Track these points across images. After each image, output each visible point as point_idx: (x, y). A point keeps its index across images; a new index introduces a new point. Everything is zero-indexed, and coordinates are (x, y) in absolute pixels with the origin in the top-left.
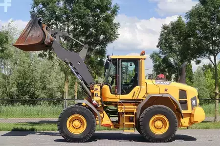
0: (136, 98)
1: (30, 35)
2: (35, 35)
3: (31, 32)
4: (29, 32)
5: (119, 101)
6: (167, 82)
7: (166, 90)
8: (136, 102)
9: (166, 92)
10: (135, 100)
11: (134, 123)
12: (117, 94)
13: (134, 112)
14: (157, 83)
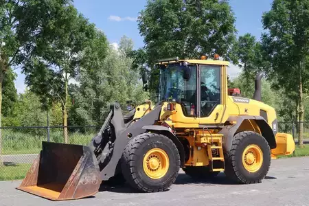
0: (219, 122)
1: (81, 181)
4: (80, 177)
5: (197, 126)
6: (246, 100)
7: (246, 111)
8: (217, 128)
9: (246, 113)
10: (217, 124)
11: (222, 158)
12: (195, 116)
13: (220, 142)
14: (235, 101)
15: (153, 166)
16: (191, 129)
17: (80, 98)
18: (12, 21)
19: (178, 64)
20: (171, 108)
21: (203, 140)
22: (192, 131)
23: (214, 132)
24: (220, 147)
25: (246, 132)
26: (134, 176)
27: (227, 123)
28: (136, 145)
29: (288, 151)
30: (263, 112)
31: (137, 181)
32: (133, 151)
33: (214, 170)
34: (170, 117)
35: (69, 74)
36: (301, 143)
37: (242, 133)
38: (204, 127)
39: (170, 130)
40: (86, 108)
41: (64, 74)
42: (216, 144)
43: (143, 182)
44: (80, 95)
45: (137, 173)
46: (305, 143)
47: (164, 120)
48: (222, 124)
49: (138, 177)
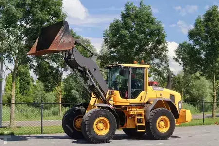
0: (142, 102)
1: (62, 40)
2: (66, 41)
3: (63, 38)
4: (61, 38)
5: (129, 104)
6: (161, 88)
7: (161, 95)
8: (141, 106)
9: (161, 97)
10: (141, 103)
11: (144, 124)
12: (127, 98)
13: (143, 114)
14: (154, 89)
15: (100, 128)
16: (125, 106)
17: (73, 84)
18: (23, 37)
19: (118, 66)
20: (112, 93)
21: (132, 113)
22: (126, 107)
23: (140, 108)
24: (143, 117)
25: (160, 108)
26: (88, 133)
27: (148, 103)
28: (89, 115)
29: (187, 120)
30: (172, 96)
31: (90, 137)
32: (87, 119)
33: (138, 131)
34: (112, 99)
35: (63, 69)
36: (214, 116)
37: (157, 109)
38: (133, 105)
39: (111, 106)
40: (77, 90)
41: (60, 69)
42: (141, 115)
43: (93, 137)
44: (73, 81)
45: (89, 131)
46: (217, 116)
47: (108, 100)
48: (145, 103)
49: (91, 134)
